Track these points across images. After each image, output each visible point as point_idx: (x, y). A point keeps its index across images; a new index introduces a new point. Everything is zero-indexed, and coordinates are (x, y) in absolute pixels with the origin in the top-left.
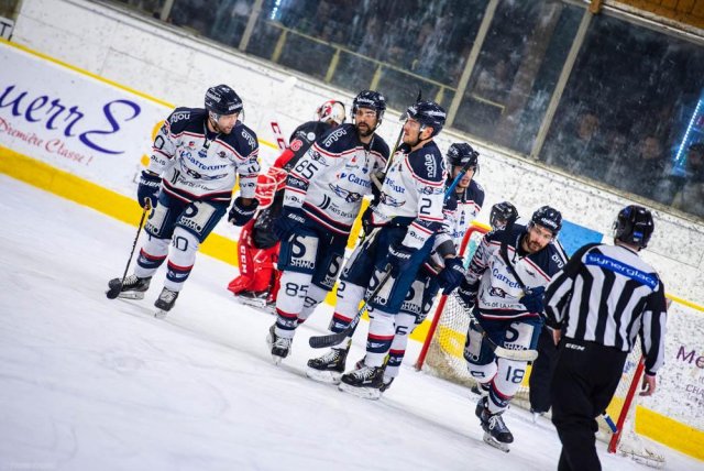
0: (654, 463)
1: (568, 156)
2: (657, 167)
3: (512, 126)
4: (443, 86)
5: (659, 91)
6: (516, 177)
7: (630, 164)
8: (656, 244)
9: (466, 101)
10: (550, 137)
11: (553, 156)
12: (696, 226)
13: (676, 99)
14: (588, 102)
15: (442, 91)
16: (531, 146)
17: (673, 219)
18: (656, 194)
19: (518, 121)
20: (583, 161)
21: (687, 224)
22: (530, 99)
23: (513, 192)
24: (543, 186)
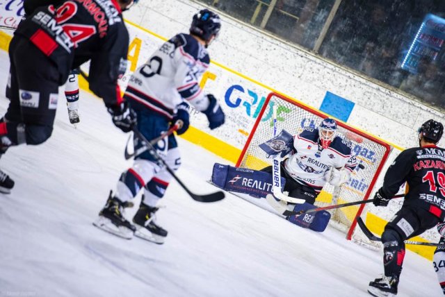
0: (375, 248)
1: (337, 52)
2: (392, 63)
3: (303, 30)
4: (261, 2)
5: (397, 14)
6: (304, 64)
7: (376, 61)
8: (387, 111)
9: (276, 13)
10: (326, 40)
11: (327, 52)
12: (413, 102)
13: (407, 21)
14: (352, 19)
15: (260, 5)
16: (313, 45)
17: (399, 96)
18: (390, 81)
19: (306, 28)
20: (345, 56)
21: (408, 101)
22: (315, 14)
23: (301, 73)
24: (319, 70)
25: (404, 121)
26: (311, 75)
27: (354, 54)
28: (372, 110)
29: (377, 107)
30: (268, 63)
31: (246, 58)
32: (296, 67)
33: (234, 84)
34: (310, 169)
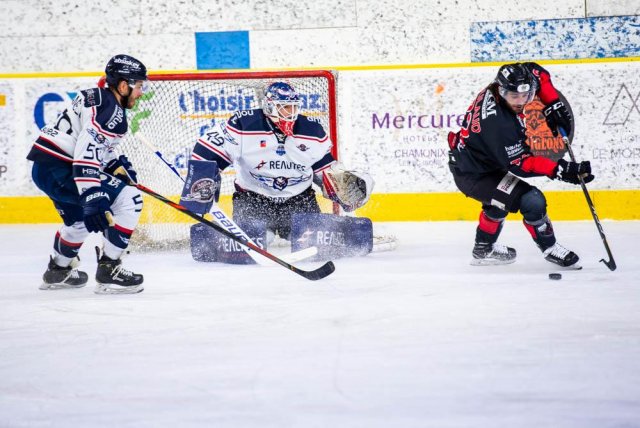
8: (305, 18)
23: (138, 24)
24: (165, 5)
25: (338, 22)
26: (157, 20)
28: (279, 28)
29: (286, 20)
30: (77, 35)
31: (37, 43)
32: (125, 18)
33: (41, 95)
34: (280, 180)
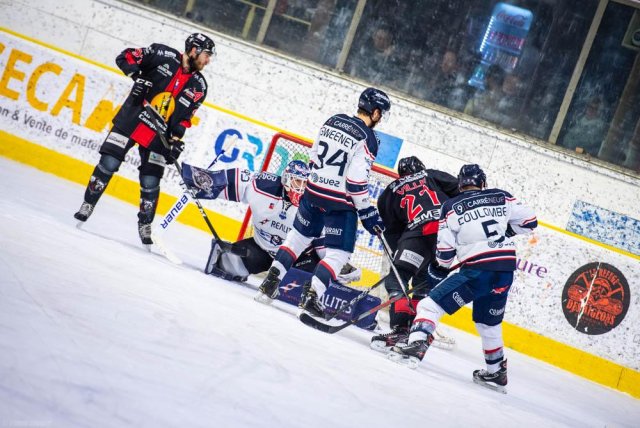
1: (370, 69)
2: (450, 76)
3: (319, 41)
4: (254, 6)
5: (450, 6)
6: (324, 89)
7: (427, 74)
8: (451, 147)
9: (275, 19)
10: (353, 51)
11: (357, 69)
12: (486, 130)
13: (466, 13)
14: (387, 18)
15: (253, 9)
16: (336, 60)
17: (465, 124)
18: (450, 102)
19: (323, 37)
20: (383, 72)
21: (478, 129)
22: (334, 16)
23: (320, 102)
24: (347, 96)
25: (475, 159)
26: (336, 105)
27: (396, 69)
28: (428, 147)
29: (435, 143)
30: (272, 93)
31: (240, 89)
32: (313, 94)
33: (227, 128)
34: (276, 238)
